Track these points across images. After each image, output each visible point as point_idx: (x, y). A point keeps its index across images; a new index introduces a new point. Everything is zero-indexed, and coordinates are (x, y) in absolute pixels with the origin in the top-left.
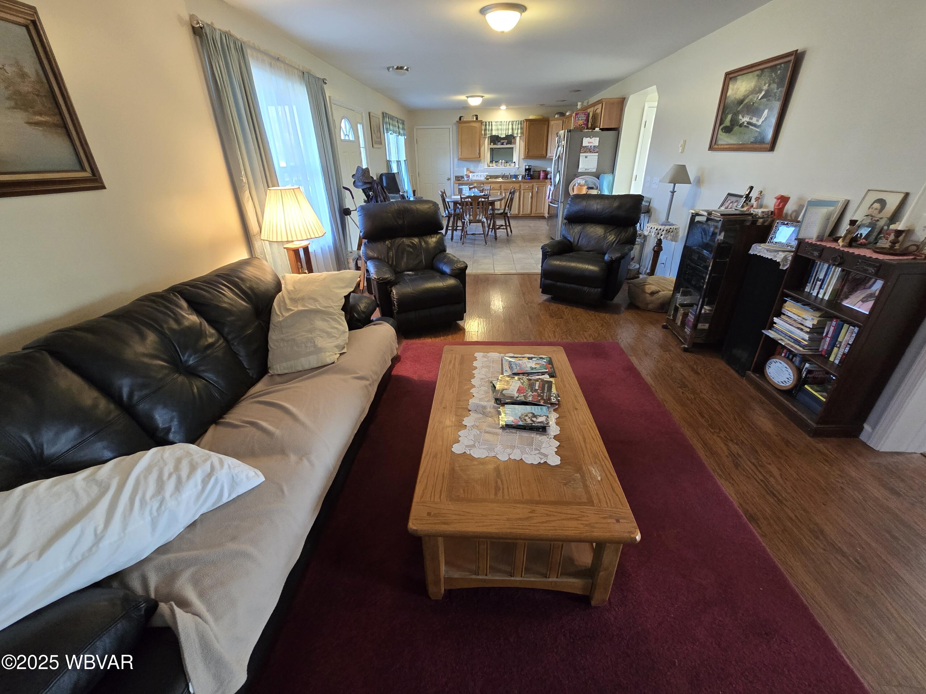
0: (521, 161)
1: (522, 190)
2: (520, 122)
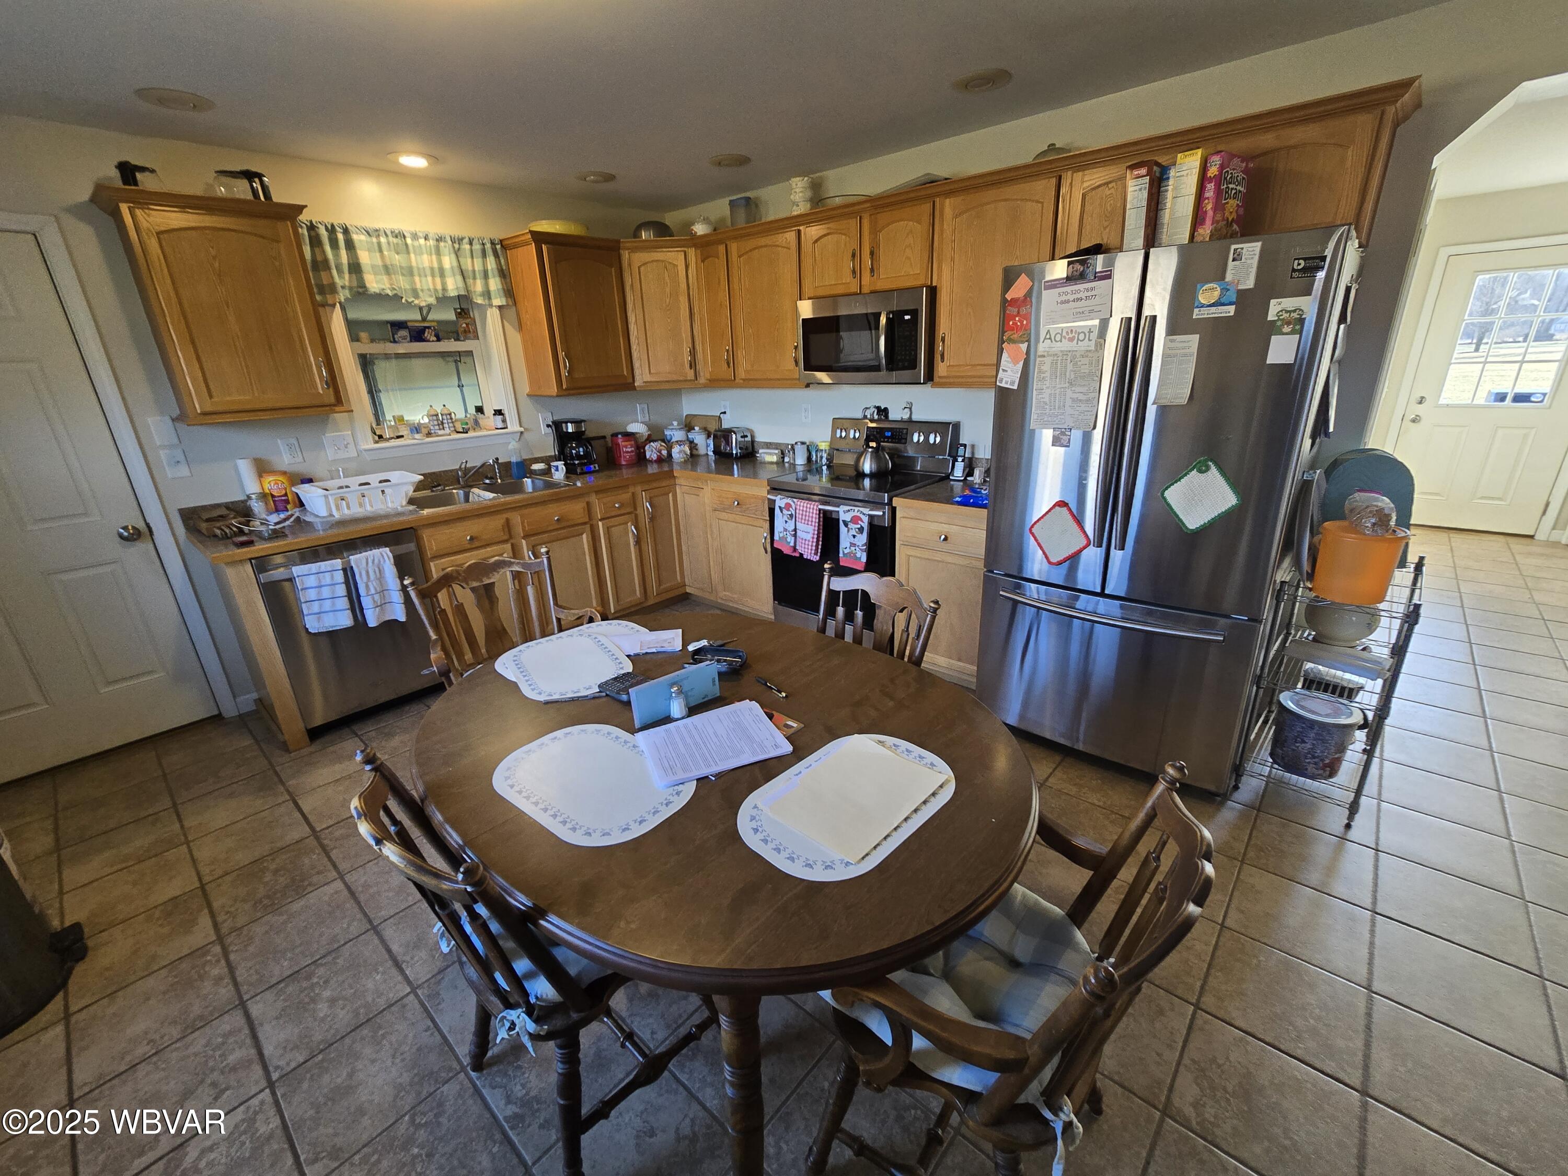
0: (525, 403)
1: (600, 520)
2: (488, 246)
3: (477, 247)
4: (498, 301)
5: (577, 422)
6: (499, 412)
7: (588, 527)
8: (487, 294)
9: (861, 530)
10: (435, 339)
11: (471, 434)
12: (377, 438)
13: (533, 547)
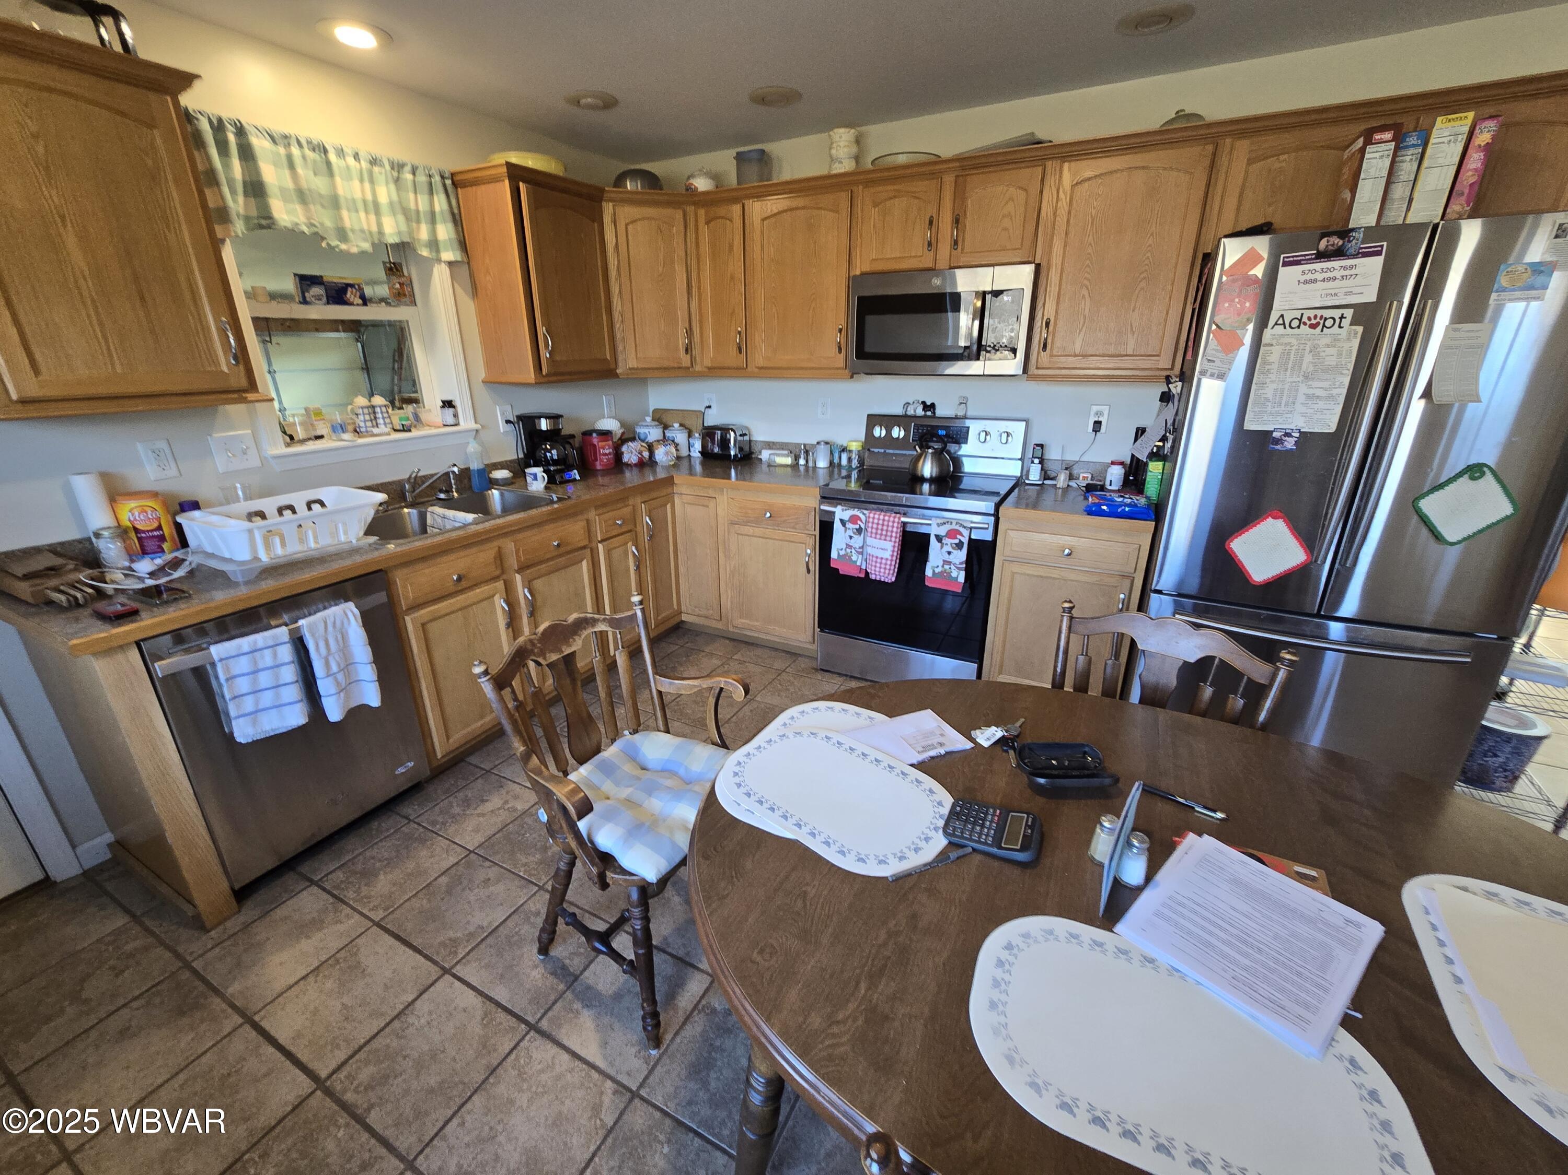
0: (482, 392)
1: (599, 542)
2: (437, 178)
3: (422, 178)
4: (449, 255)
5: (554, 418)
6: (448, 404)
7: (588, 551)
8: (434, 244)
9: (960, 546)
10: (360, 301)
11: (414, 433)
12: (288, 439)
13: (529, 582)
